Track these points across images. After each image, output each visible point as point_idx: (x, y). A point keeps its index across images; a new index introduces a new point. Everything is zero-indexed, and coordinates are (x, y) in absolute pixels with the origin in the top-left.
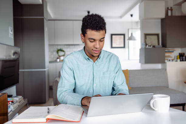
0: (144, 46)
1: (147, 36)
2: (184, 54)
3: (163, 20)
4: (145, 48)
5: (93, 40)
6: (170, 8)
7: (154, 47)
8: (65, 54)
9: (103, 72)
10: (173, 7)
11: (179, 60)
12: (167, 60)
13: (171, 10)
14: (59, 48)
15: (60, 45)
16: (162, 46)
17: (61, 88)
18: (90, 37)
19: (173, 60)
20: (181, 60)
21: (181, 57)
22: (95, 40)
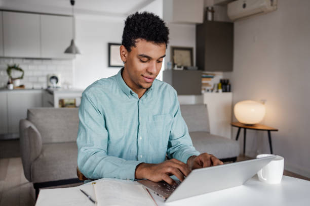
0: (170, 67)
1: (176, 51)
2: (228, 81)
3: (199, 27)
4: (173, 70)
5: (146, 59)
6: (210, 8)
7: (185, 68)
8: (23, 75)
9: (153, 116)
10: (214, 7)
11: (220, 90)
12: (205, 89)
13: (213, 11)
14: (11, 63)
15: (14, 58)
16: (197, 68)
17: (85, 148)
18: (142, 54)
19: (212, 90)
20: (224, 90)
21: (224, 86)
22: (149, 59)
